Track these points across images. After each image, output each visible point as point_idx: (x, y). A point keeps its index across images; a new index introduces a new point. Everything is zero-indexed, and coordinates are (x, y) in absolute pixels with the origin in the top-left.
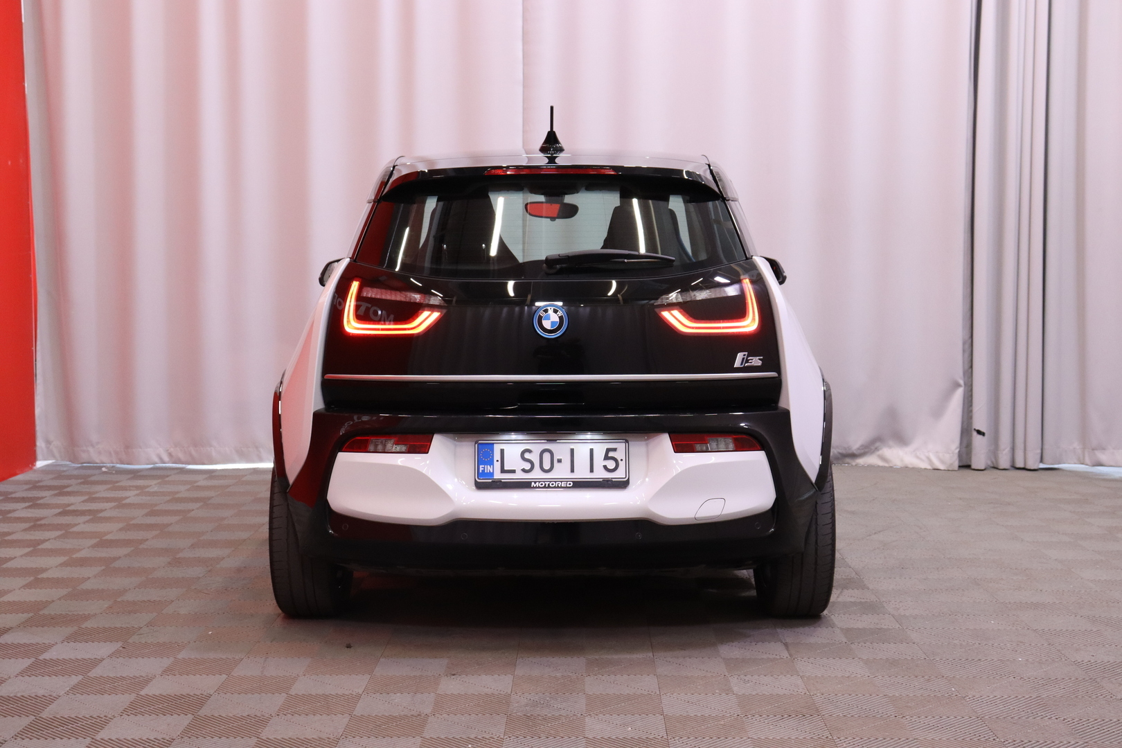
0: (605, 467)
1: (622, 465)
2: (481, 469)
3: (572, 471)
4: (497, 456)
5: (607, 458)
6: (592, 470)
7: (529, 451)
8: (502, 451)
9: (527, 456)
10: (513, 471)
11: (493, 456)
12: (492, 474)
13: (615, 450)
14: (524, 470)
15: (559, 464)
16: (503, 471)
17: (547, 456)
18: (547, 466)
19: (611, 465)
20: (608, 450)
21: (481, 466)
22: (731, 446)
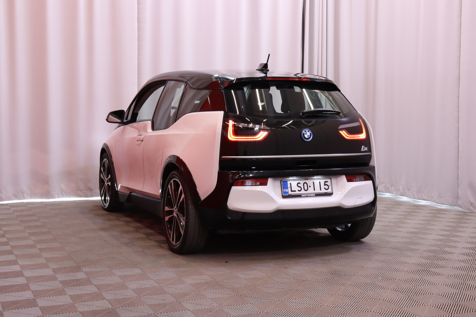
0: (325, 188)
1: (330, 187)
2: (284, 191)
3: (314, 190)
4: (289, 186)
5: (325, 185)
6: (321, 190)
7: (299, 183)
8: (291, 184)
9: (299, 185)
10: (295, 191)
11: (288, 186)
12: (288, 192)
13: (327, 182)
14: (298, 190)
15: (310, 188)
16: (292, 191)
17: (305, 185)
18: (306, 189)
19: (327, 187)
20: (325, 182)
21: (284, 190)
22: (363, 179)
